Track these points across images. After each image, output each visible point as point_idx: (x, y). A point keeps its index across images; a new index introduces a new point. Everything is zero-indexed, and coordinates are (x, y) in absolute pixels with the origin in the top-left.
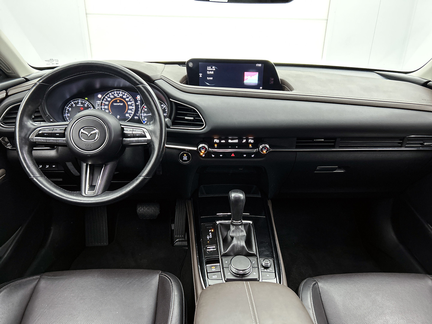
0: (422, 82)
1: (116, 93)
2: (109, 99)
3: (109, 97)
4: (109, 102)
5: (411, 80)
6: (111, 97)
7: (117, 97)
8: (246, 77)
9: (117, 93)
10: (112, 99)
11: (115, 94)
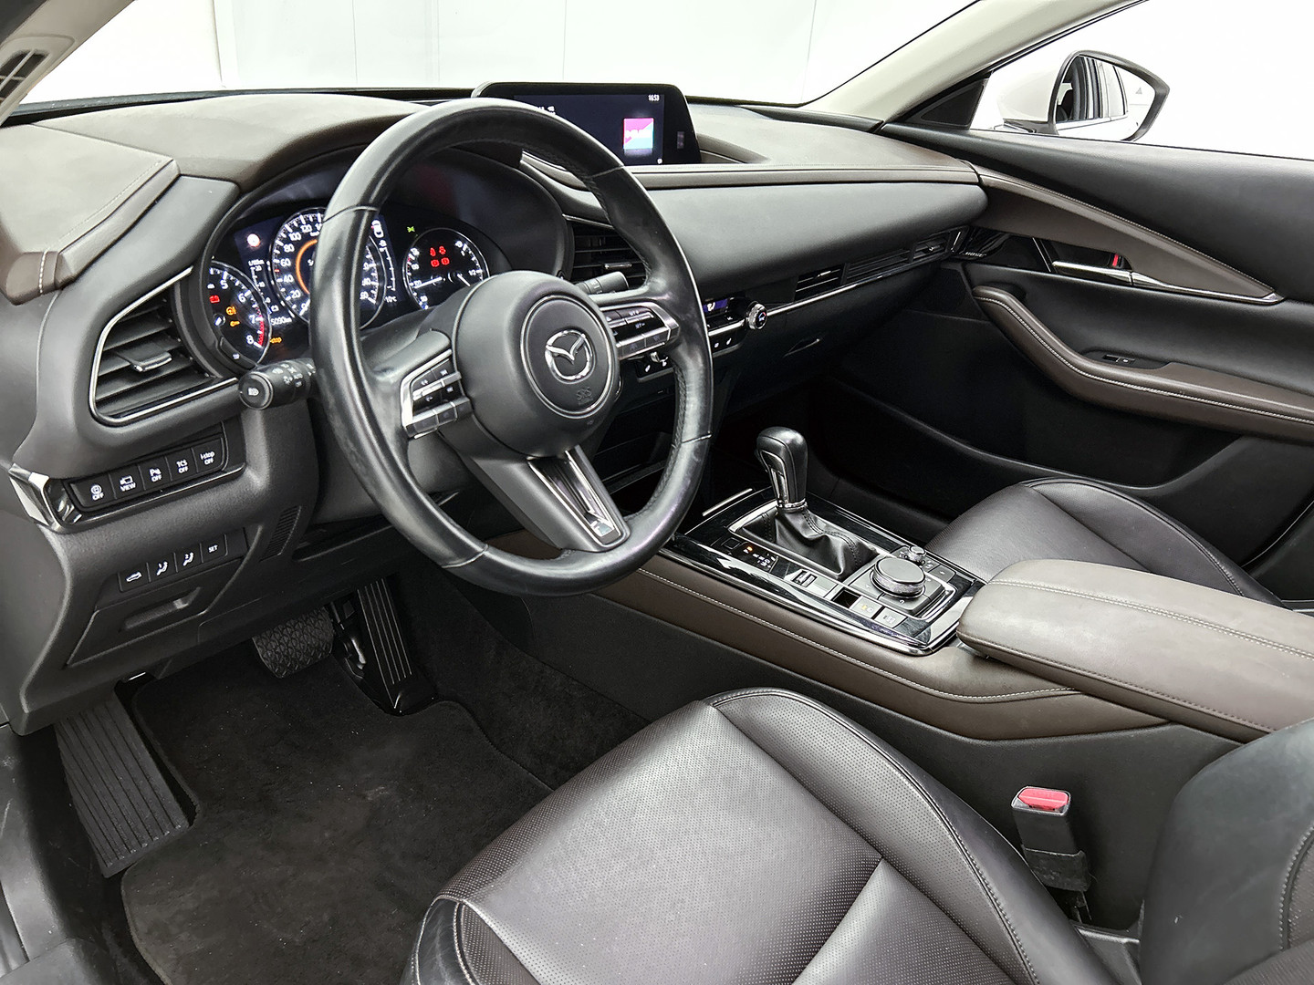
0: (871, 126)
1: (304, 222)
2: (289, 248)
3: (287, 241)
4: (292, 256)
5: (856, 124)
6: (292, 239)
7: (312, 234)
8: (627, 134)
9: (308, 222)
10: (298, 245)
11: (302, 227)
